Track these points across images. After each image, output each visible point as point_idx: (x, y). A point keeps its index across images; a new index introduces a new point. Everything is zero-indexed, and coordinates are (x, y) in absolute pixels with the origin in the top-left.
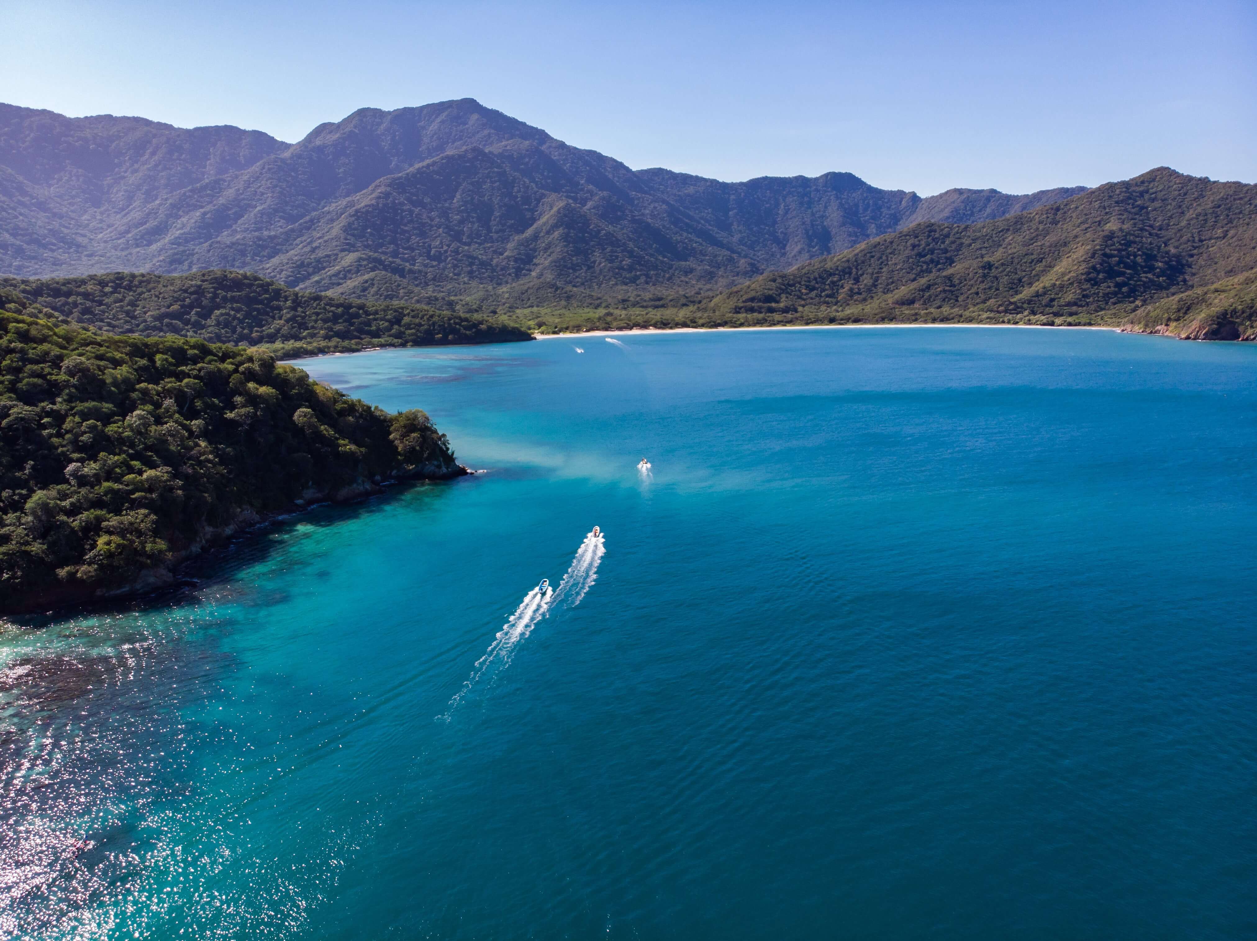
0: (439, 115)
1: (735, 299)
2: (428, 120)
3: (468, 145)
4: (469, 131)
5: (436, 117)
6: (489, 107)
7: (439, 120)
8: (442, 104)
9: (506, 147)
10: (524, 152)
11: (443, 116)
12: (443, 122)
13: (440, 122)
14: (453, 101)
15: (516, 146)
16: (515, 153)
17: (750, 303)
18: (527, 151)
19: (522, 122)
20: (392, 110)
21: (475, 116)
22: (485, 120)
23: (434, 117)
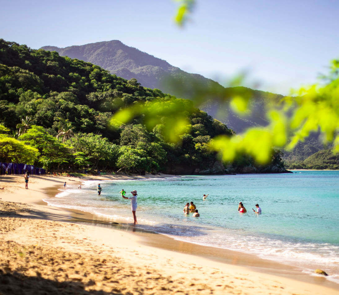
0: (96, 50)
1: (322, 158)
2: (88, 54)
3: (115, 69)
4: (116, 60)
5: (94, 52)
6: (129, 46)
7: (96, 53)
8: (98, 44)
9: (143, 70)
10: (155, 73)
11: (98, 51)
12: (98, 54)
13: (97, 55)
14: (105, 42)
15: (149, 70)
16: (149, 74)
17: (333, 160)
18: (157, 72)
19: (150, 56)
20: (64, 47)
21: (120, 51)
22: (127, 54)
23: (92, 52)
